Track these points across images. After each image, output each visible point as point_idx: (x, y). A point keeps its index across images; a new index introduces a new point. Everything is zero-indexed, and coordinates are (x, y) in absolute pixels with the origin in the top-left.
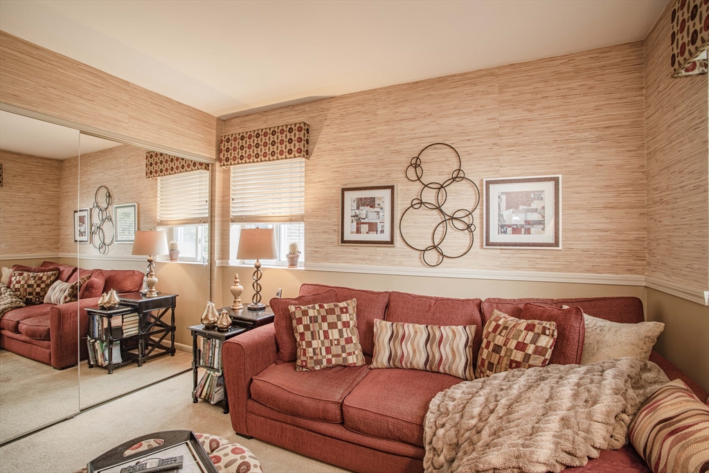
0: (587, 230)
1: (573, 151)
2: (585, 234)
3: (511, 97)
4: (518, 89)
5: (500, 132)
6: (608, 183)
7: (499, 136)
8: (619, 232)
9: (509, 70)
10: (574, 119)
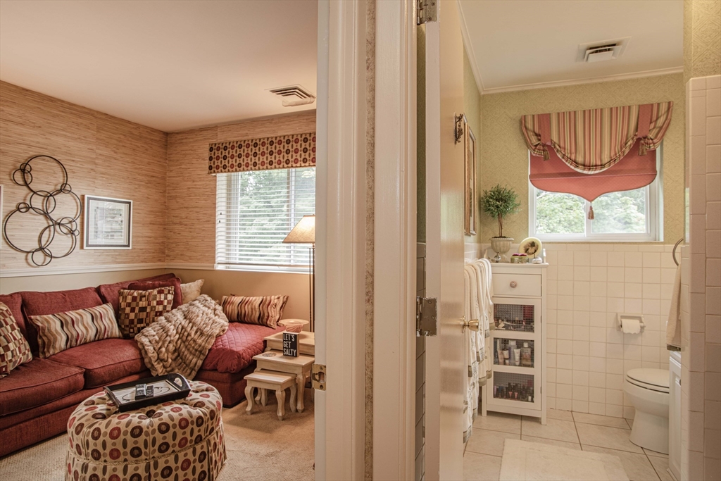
0: (142, 237)
1: (137, 186)
2: (141, 239)
3: (105, 138)
4: (109, 133)
5: (97, 161)
6: (152, 209)
7: (96, 164)
8: (156, 238)
9: (104, 117)
10: (138, 167)
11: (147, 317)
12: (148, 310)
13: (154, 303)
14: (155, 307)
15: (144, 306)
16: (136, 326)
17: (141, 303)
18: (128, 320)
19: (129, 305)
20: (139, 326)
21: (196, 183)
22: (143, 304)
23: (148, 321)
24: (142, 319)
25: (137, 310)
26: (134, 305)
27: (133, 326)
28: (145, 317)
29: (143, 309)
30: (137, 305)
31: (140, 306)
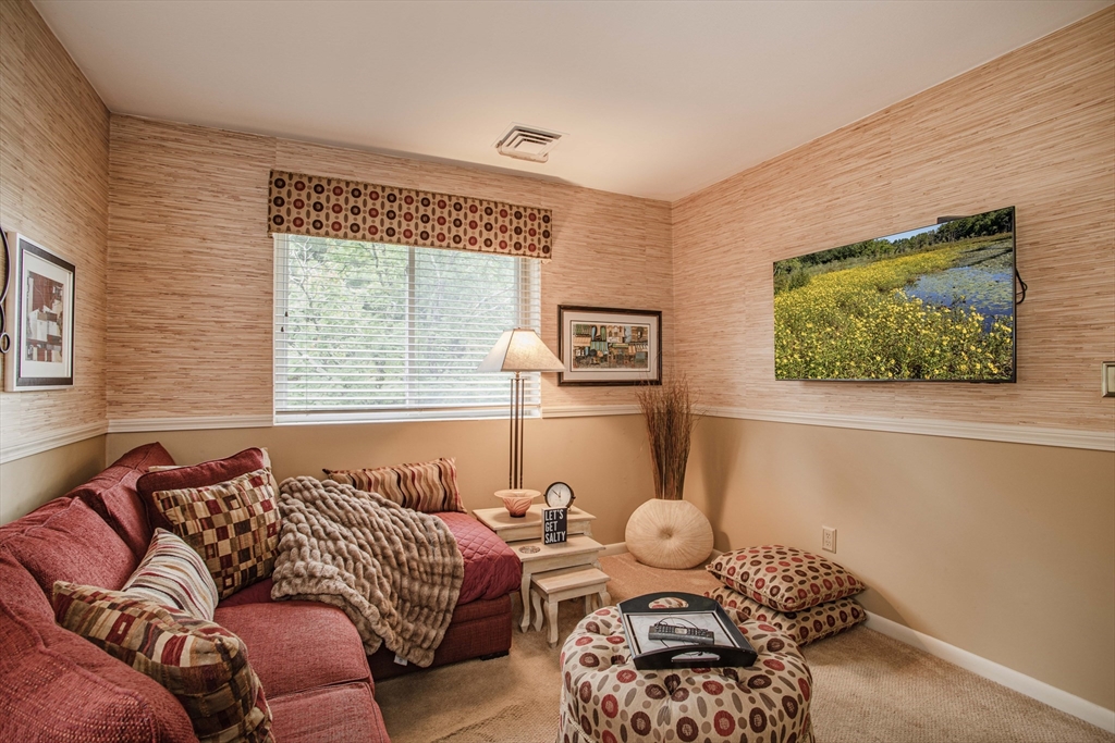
6: (92, 290)
8: (96, 361)
10: (78, 179)
11: (255, 541)
12: (254, 527)
13: (258, 509)
14: (263, 516)
15: (243, 519)
16: (237, 569)
17: (233, 513)
18: (217, 559)
19: (208, 523)
20: (243, 566)
21: (209, 244)
22: (238, 515)
23: (258, 551)
24: (248, 549)
25: (232, 533)
26: (219, 520)
27: (230, 570)
28: (251, 543)
29: (243, 527)
30: (228, 517)
31: (236, 520)
